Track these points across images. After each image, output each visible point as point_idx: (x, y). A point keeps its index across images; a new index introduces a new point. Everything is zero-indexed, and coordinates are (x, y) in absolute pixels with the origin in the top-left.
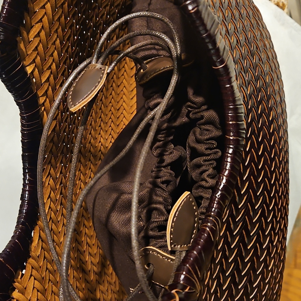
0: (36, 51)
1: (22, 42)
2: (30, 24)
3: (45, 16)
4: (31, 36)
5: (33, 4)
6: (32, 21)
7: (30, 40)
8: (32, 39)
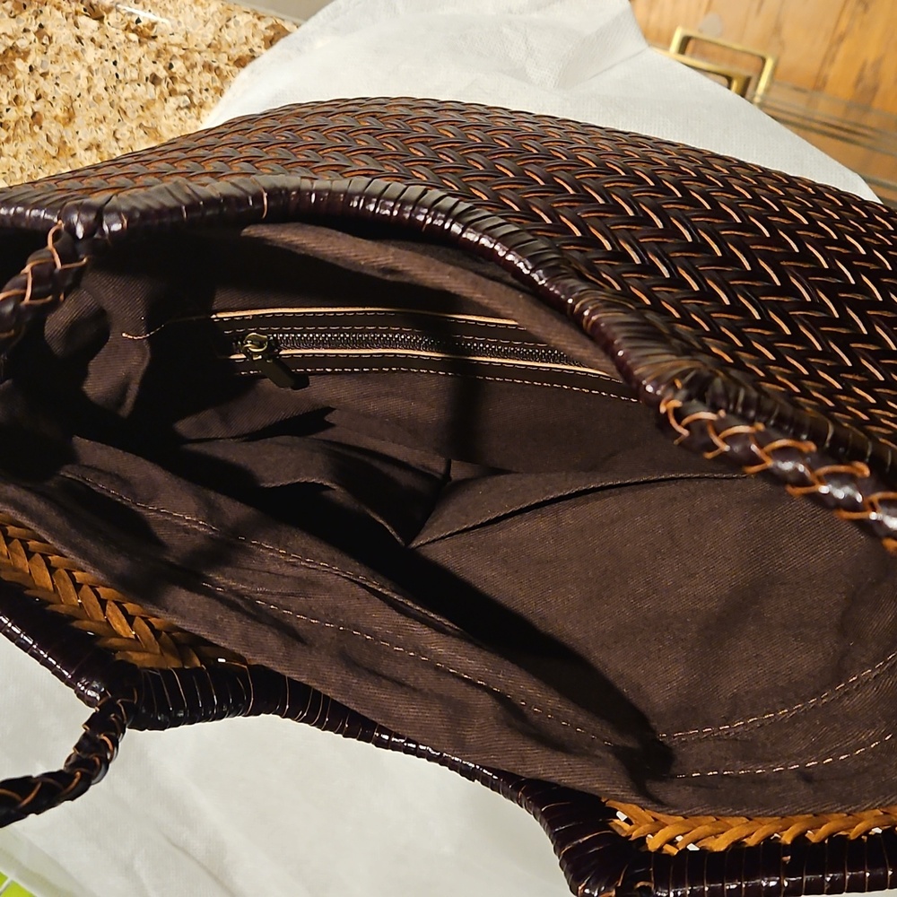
0: (161, 634)
1: (129, 653)
2: (97, 625)
3: (98, 589)
4: (125, 631)
5: (62, 603)
6: (96, 618)
7: (133, 637)
8: (134, 633)
